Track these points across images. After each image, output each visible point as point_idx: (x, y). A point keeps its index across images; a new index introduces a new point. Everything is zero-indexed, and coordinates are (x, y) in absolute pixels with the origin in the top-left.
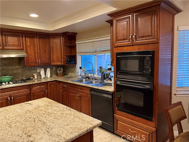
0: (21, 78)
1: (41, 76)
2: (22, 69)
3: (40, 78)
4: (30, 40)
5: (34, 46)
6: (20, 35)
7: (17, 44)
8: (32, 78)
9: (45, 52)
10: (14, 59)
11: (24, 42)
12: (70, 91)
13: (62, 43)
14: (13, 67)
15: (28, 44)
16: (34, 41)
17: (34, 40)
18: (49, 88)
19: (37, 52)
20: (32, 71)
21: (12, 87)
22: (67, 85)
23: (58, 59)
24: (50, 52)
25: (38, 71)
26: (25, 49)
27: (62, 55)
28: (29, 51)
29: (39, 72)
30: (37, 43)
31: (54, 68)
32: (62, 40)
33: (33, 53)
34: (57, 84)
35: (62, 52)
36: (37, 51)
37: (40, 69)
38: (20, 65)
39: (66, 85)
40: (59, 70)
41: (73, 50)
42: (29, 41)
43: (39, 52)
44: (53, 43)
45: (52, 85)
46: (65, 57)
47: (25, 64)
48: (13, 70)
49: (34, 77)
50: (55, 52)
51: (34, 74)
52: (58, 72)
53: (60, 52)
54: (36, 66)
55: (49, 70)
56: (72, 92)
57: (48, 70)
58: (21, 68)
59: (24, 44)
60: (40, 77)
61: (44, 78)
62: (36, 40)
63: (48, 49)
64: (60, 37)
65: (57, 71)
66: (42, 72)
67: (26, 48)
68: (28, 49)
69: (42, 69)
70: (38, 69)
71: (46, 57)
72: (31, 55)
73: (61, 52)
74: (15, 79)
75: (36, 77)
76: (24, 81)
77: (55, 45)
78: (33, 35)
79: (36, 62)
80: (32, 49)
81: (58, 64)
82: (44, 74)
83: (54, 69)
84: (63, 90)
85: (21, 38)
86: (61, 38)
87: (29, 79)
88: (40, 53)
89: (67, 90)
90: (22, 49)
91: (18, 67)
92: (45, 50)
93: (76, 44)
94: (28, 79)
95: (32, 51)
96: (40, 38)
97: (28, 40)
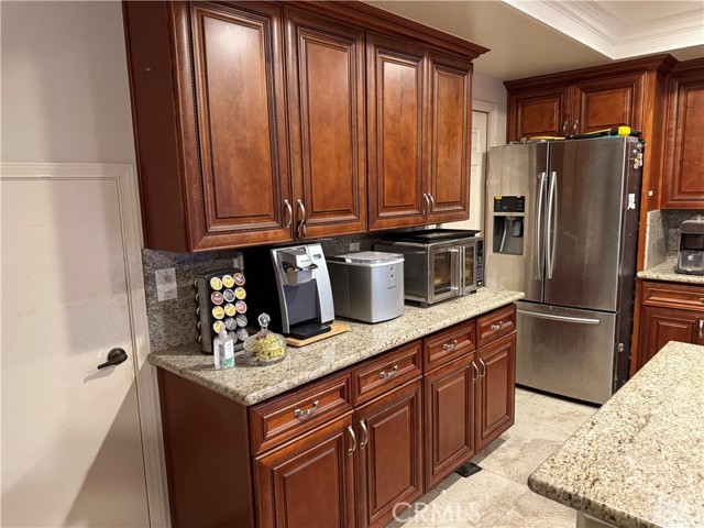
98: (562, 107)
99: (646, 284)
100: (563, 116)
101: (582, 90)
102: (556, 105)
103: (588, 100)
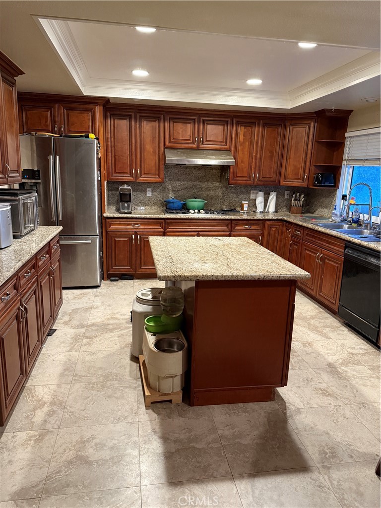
0: (220, 207)
1: (256, 208)
2: (224, 189)
3: (254, 212)
4: (246, 130)
5: (251, 143)
6: (228, 121)
7: (220, 139)
8: (239, 209)
9: (271, 157)
10: (212, 169)
11: (234, 136)
12: (305, 246)
13: (311, 137)
14: (210, 185)
15: (241, 138)
16: (252, 133)
17: (253, 129)
18: (266, 233)
19: (256, 156)
20: (241, 196)
21: (202, 219)
22: (302, 231)
23: (297, 174)
24: (282, 158)
25: (252, 197)
26: (233, 149)
27: (308, 164)
28: (240, 154)
29: (254, 198)
30: (258, 136)
31: (286, 194)
32: (312, 129)
33: (246, 159)
34: (285, 229)
35: (309, 156)
36: (256, 154)
37: (257, 193)
38: (221, 181)
39: (300, 232)
40: (295, 200)
41: (335, 153)
42: (242, 133)
43: (258, 156)
44: (290, 137)
45: (274, 229)
46: (313, 168)
47: (229, 178)
48: (208, 189)
49: (242, 207)
50: (292, 156)
51: (245, 201)
52: (293, 202)
53: (302, 158)
54: (251, 185)
55: (275, 197)
56: (309, 247)
57: (273, 197)
58: (222, 188)
59: (233, 139)
60: (254, 209)
61: (260, 212)
62: (257, 131)
63: (278, 151)
64: (309, 122)
65: (291, 200)
66: (260, 200)
67: (235, 147)
68: (240, 148)
69: (260, 192)
70: (253, 193)
71: (271, 168)
72: (242, 161)
73: (306, 157)
74: (210, 207)
75: (246, 208)
76: (224, 212)
77: (294, 141)
78: (253, 121)
79: (250, 176)
80: (246, 149)
81: (293, 185)
82: (263, 203)
83: (286, 197)
84: (293, 241)
85: (229, 127)
86: (310, 124)
87: (233, 211)
88: (260, 159)
89: (299, 243)
90: (228, 150)
91: (218, 184)
92: (271, 152)
93: (344, 138)
94: (231, 210)
95: (246, 153)
96: (265, 125)
97: (241, 129)
98: (53, 116)
99: (108, 220)
100: (54, 122)
101: (64, 108)
102: (49, 113)
103: (68, 114)
